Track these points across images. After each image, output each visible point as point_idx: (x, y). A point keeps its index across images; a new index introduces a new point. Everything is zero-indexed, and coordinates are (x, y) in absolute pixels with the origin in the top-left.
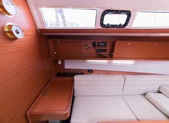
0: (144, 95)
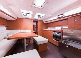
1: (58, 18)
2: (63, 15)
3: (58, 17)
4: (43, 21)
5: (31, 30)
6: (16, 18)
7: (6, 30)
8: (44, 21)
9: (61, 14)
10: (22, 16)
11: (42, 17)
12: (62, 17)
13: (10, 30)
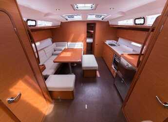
0: (53, 54)
1: (135, 24)
2: (144, 21)
6: (60, 25)
7: (52, 43)
10: (67, 20)
13: (57, 43)
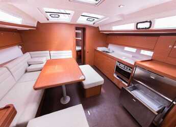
0: (26, 71)
1: (137, 28)
2: (151, 25)
3: (137, 26)
4: (98, 27)
5: (71, 51)
6: (35, 26)
7: (24, 53)
8: (100, 30)
9: (147, 22)
10: (48, 20)
11: (96, 19)
12: (146, 28)
